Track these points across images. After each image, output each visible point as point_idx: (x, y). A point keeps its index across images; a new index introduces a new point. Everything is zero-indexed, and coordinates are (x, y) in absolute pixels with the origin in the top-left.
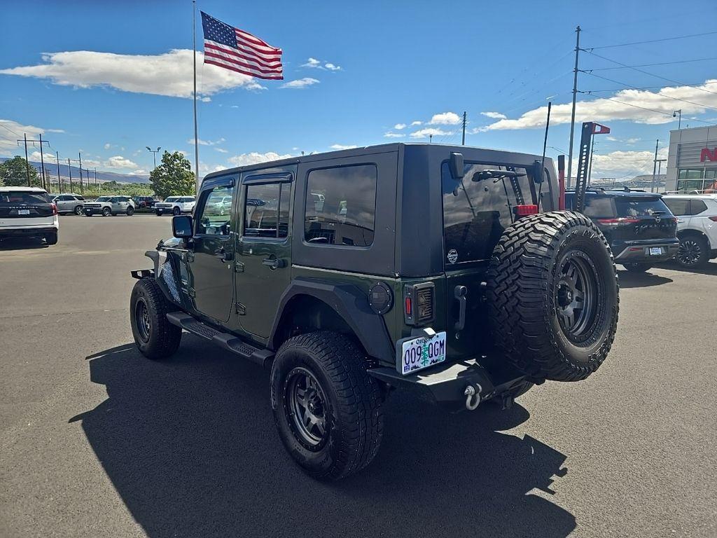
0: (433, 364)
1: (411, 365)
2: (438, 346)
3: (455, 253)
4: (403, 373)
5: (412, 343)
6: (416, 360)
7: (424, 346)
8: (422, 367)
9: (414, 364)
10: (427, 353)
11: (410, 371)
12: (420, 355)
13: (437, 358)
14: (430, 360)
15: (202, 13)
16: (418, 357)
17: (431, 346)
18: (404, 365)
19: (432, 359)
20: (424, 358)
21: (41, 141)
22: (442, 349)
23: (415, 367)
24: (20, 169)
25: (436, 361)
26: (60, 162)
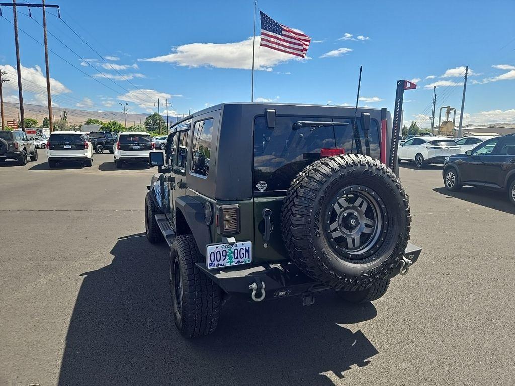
0: (238, 264)
1: (216, 263)
2: (243, 252)
3: (265, 184)
4: (209, 268)
5: (217, 247)
6: (222, 260)
7: (230, 250)
8: (228, 265)
9: (219, 263)
10: (232, 255)
11: (216, 267)
12: (226, 256)
13: (243, 260)
14: (236, 261)
15: (260, 11)
16: (223, 258)
17: (236, 251)
18: (209, 262)
19: (238, 260)
20: (230, 259)
21: (167, 103)
22: (247, 255)
23: (221, 265)
24: (156, 120)
25: (242, 262)
26: (178, 116)
